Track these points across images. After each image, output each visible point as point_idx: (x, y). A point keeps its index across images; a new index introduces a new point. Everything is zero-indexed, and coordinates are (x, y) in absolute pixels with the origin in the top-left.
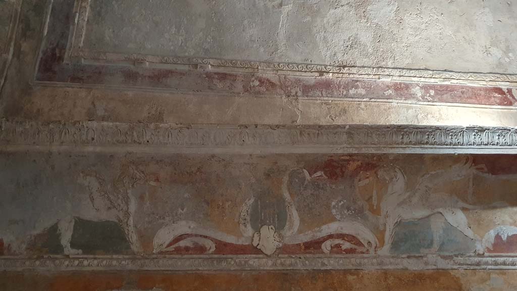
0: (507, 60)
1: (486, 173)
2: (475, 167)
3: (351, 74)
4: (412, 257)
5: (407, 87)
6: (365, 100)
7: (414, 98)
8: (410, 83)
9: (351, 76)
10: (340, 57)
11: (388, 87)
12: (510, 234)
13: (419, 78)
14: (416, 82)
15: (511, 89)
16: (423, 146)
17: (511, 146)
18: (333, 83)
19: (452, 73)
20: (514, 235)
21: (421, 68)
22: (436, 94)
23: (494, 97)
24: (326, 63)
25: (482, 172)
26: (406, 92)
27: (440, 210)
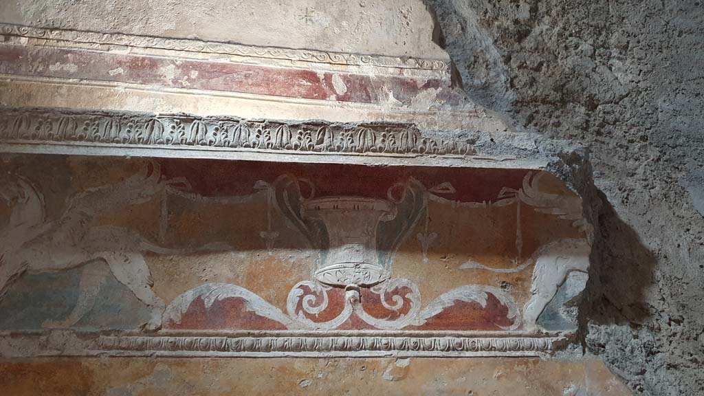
0: (337, 30)
1: (191, 192)
2: (168, 182)
3: (61, 40)
4: (20, 334)
5: (154, 64)
6: (71, 81)
7: (159, 81)
8: (160, 59)
9: (61, 44)
10: (51, 16)
11: (120, 63)
12: (221, 298)
13: (178, 52)
14: (172, 58)
15: (331, 75)
16: (72, 143)
17: (235, 147)
18: (25, 53)
19: (237, 46)
20: (228, 299)
21: (189, 37)
22: (201, 76)
23: (299, 85)
24: (23, 23)
25: (182, 190)
26: (148, 71)
27: (105, 255)
